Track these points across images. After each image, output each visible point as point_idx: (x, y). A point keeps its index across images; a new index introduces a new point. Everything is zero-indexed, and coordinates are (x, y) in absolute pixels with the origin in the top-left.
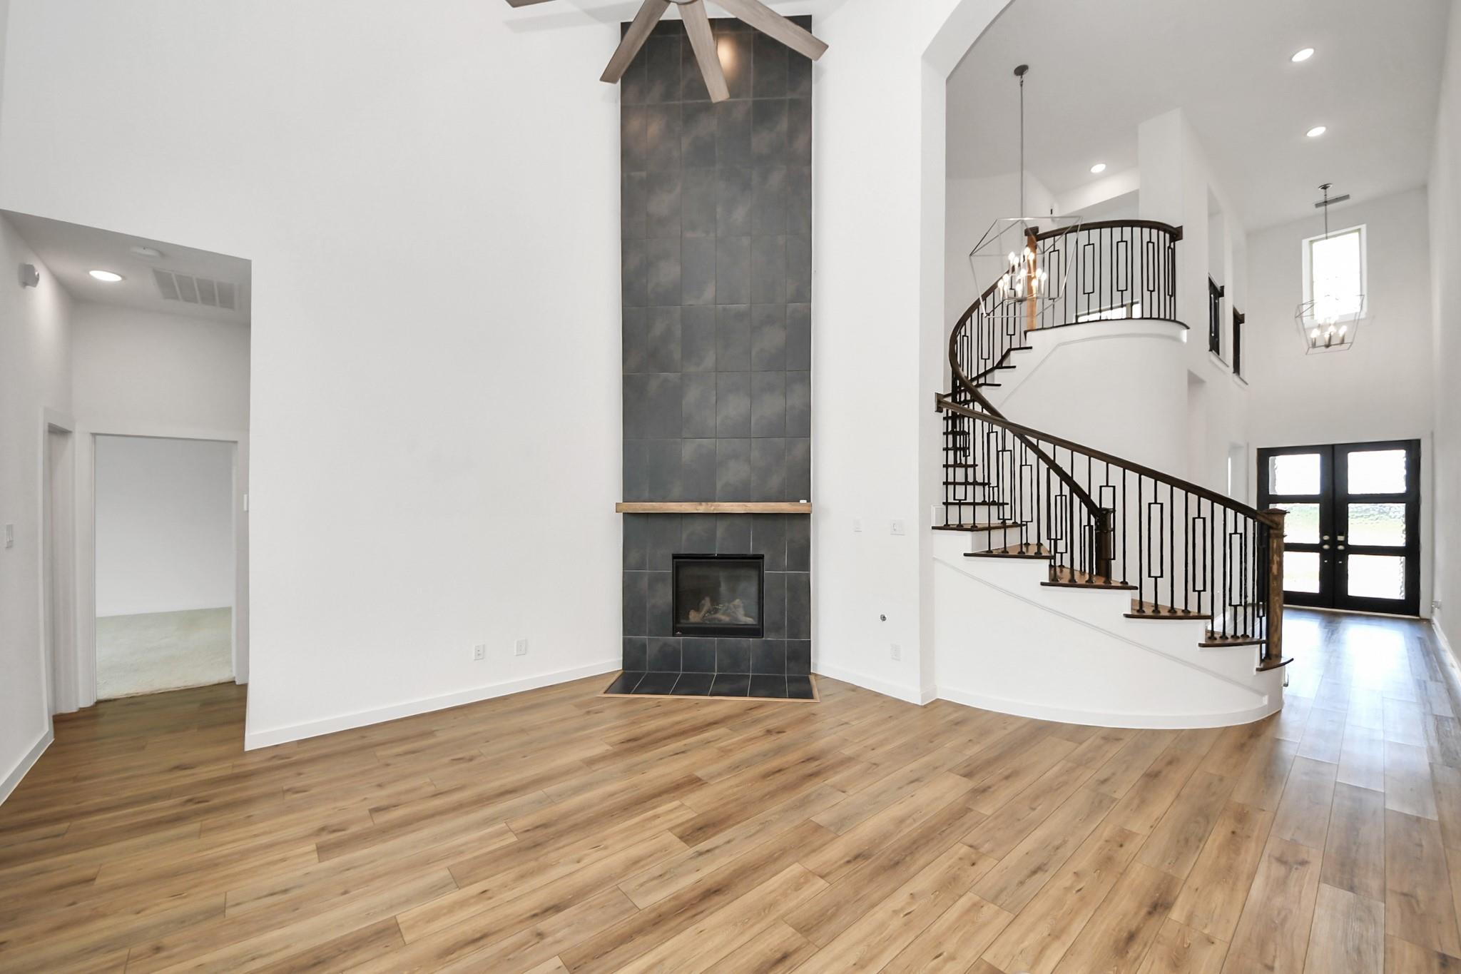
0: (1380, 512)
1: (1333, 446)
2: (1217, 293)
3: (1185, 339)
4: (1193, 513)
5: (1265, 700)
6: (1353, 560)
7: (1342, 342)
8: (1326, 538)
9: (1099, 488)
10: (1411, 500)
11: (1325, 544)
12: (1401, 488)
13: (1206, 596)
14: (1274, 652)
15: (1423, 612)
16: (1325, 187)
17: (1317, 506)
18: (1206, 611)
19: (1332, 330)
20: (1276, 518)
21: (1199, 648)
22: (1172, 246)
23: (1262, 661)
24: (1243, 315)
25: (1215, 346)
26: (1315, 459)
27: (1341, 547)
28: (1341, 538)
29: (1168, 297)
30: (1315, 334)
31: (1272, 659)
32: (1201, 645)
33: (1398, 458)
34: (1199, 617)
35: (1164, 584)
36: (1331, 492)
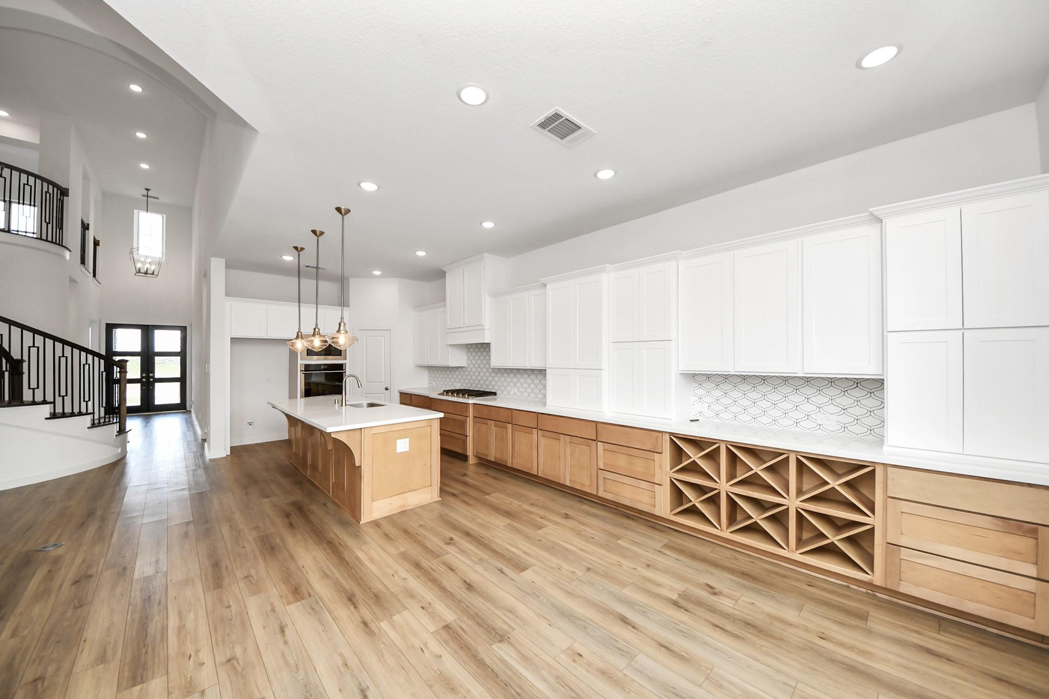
0: (170, 361)
1: (148, 326)
2: (85, 227)
3: (68, 258)
4: (83, 361)
5: (119, 450)
6: (157, 385)
7: (153, 274)
8: (144, 375)
9: (28, 348)
10: (183, 354)
11: (144, 378)
12: (178, 349)
13: (90, 403)
14: (122, 428)
15: (188, 408)
16: (148, 190)
17: (139, 358)
18: (90, 410)
19: (148, 266)
20: (123, 364)
21: (88, 430)
22: (62, 199)
23: (118, 432)
24: (99, 241)
25: (83, 261)
26: (138, 332)
27: (151, 380)
28: (151, 375)
29: (58, 230)
30: (139, 265)
31: (122, 431)
32: (88, 428)
33: (177, 334)
34: (87, 414)
35: (68, 400)
36: (146, 350)
